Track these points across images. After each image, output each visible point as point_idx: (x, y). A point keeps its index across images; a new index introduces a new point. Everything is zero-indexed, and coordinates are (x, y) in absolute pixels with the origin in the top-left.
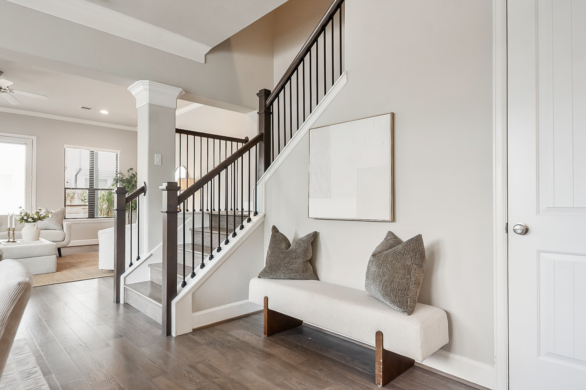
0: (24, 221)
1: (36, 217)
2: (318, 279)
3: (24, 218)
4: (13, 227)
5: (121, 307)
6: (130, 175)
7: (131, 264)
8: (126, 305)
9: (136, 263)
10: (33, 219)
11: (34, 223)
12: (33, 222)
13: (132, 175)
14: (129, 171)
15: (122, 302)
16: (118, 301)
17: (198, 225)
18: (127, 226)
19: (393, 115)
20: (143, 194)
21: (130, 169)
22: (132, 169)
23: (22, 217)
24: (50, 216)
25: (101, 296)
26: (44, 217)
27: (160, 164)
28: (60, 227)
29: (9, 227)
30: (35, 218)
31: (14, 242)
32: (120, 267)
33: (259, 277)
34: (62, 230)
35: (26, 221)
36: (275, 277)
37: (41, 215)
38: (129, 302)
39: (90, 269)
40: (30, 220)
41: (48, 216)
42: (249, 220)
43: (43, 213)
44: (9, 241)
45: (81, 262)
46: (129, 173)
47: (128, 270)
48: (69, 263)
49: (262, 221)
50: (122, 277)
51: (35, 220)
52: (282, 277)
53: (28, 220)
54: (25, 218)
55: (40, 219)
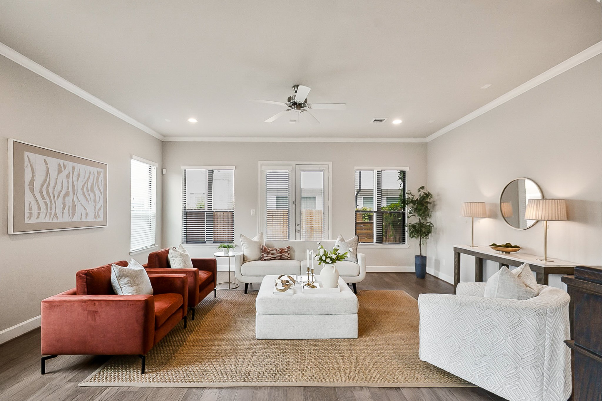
0: (322, 262)
1: (334, 257)
3: (322, 258)
4: (312, 267)
6: (422, 195)
10: (331, 259)
11: (332, 265)
12: (332, 263)
13: (425, 195)
14: (419, 190)
21: (421, 187)
22: (423, 188)
23: (320, 257)
26: (343, 257)
28: (355, 259)
29: (308, 266)
30: (333, 259)
34: (357, 263)
35: (325, 261)
37: (340, 254)
40: (328, 260)
41: (347, 256)
46: (420, 193)
51: (333, 261)
53: (326, 260)
54: (324, 258)
55: (338, 259)
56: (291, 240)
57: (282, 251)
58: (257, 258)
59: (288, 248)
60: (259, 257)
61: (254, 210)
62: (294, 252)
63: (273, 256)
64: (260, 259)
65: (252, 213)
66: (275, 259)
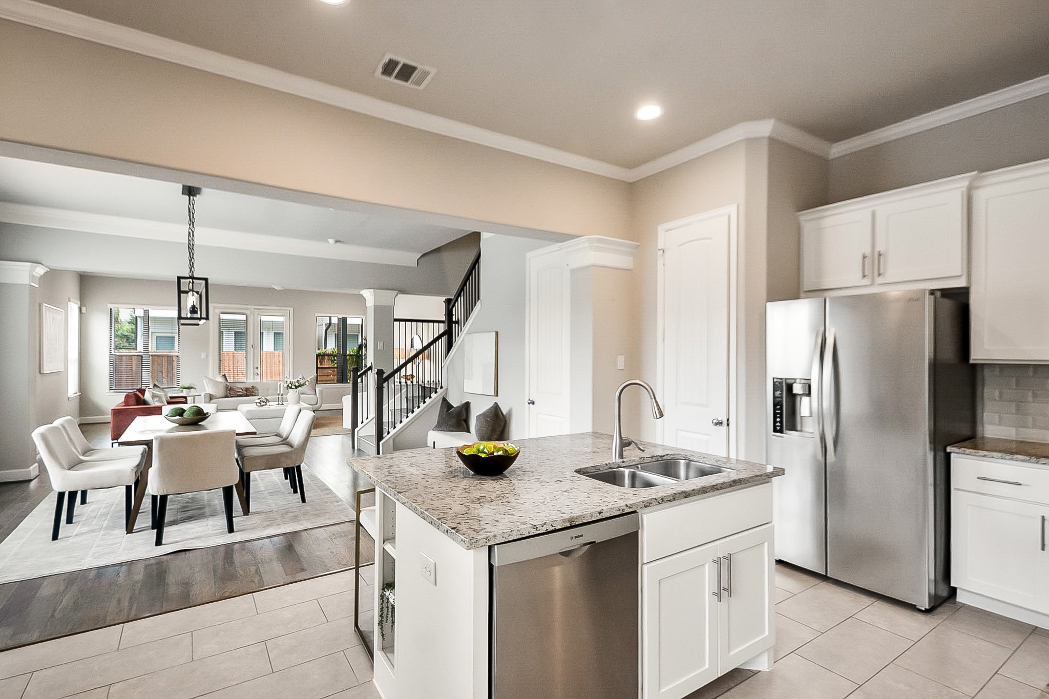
0: (289, 388)
1: (297, 384)
2: (470, 433)
4: (282, 393)
5: (356, 451)
7: (362, 422)
8: (359, 449)
9: (365, 421)
10: (295, 386)
11: (296, 390)
15: (356, 448)
16: (353, 447)
17: (410, 395)
18: (359, 394)
19: (497, 333)
20: (370, 371)
23: (288, 384)
24: (307, 383)
25: (343, 444)
26: (303, 385)
27: (382, 348)
28: (314, 393)
29: (278, 392)
31: (282, 404)
32: (355, 424)
33: (433, 430)
34: (316, 395)
35: (291, 388)
36: (441, 429)
38: (361, 448)
39: (338, 428)
40: (293, 387)
42: (436, 392)
43: (302, 382)
44: (279, 404)
45: (330, 423)
47: (360, 425)
48: (322, 424)
49: (445, 392)
50: (356, 430)
51: (297, 387)
52: (445, 429)
54: (290, 385)
55: (300, 386)
56: (248, 381)
57: (247, 390)
58: (223, 395)
59: (253, 387)
60: (225, 394)
61: (205, 354)
62: (258, 390)
63: (238, 394)
64: (226, 397)
65: (203, 356)
66: (241, 396)
